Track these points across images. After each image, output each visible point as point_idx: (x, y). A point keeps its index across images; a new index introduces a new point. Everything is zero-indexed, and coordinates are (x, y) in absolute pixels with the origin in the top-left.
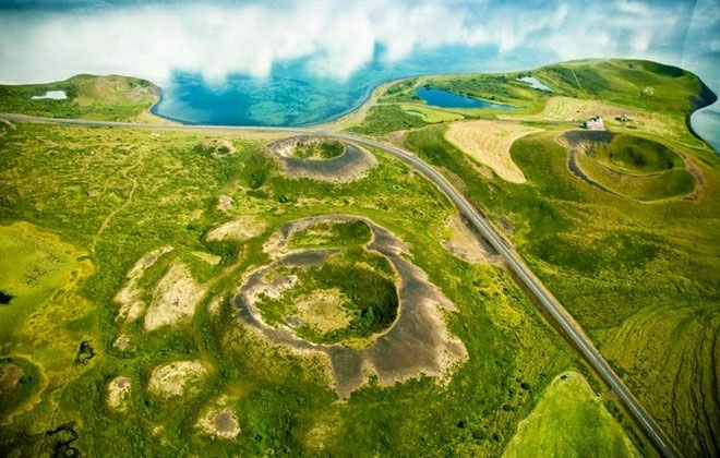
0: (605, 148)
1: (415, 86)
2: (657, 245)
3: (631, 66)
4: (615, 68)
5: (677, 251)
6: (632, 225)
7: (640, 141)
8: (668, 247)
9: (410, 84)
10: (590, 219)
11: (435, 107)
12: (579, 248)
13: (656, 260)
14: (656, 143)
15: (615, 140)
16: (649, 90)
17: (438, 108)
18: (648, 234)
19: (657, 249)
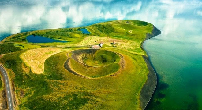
0: (92, 56)
1: (28, 35)
2: (89, 97)
3: (128, 22)
4: (120, 23)
5: (98, 100)
6: (81, 89)
7: (107, 52)
8: (94, 98)
9: (26, 34)
10: (63, 88)
11: (31, 43)
12: (50, 102)
13: (86, 104)
14: (113, 53)
15: (97, 52)
16: (131, 31)
17: (32, 43)
18: (87, 93)
19: (88, 99)
